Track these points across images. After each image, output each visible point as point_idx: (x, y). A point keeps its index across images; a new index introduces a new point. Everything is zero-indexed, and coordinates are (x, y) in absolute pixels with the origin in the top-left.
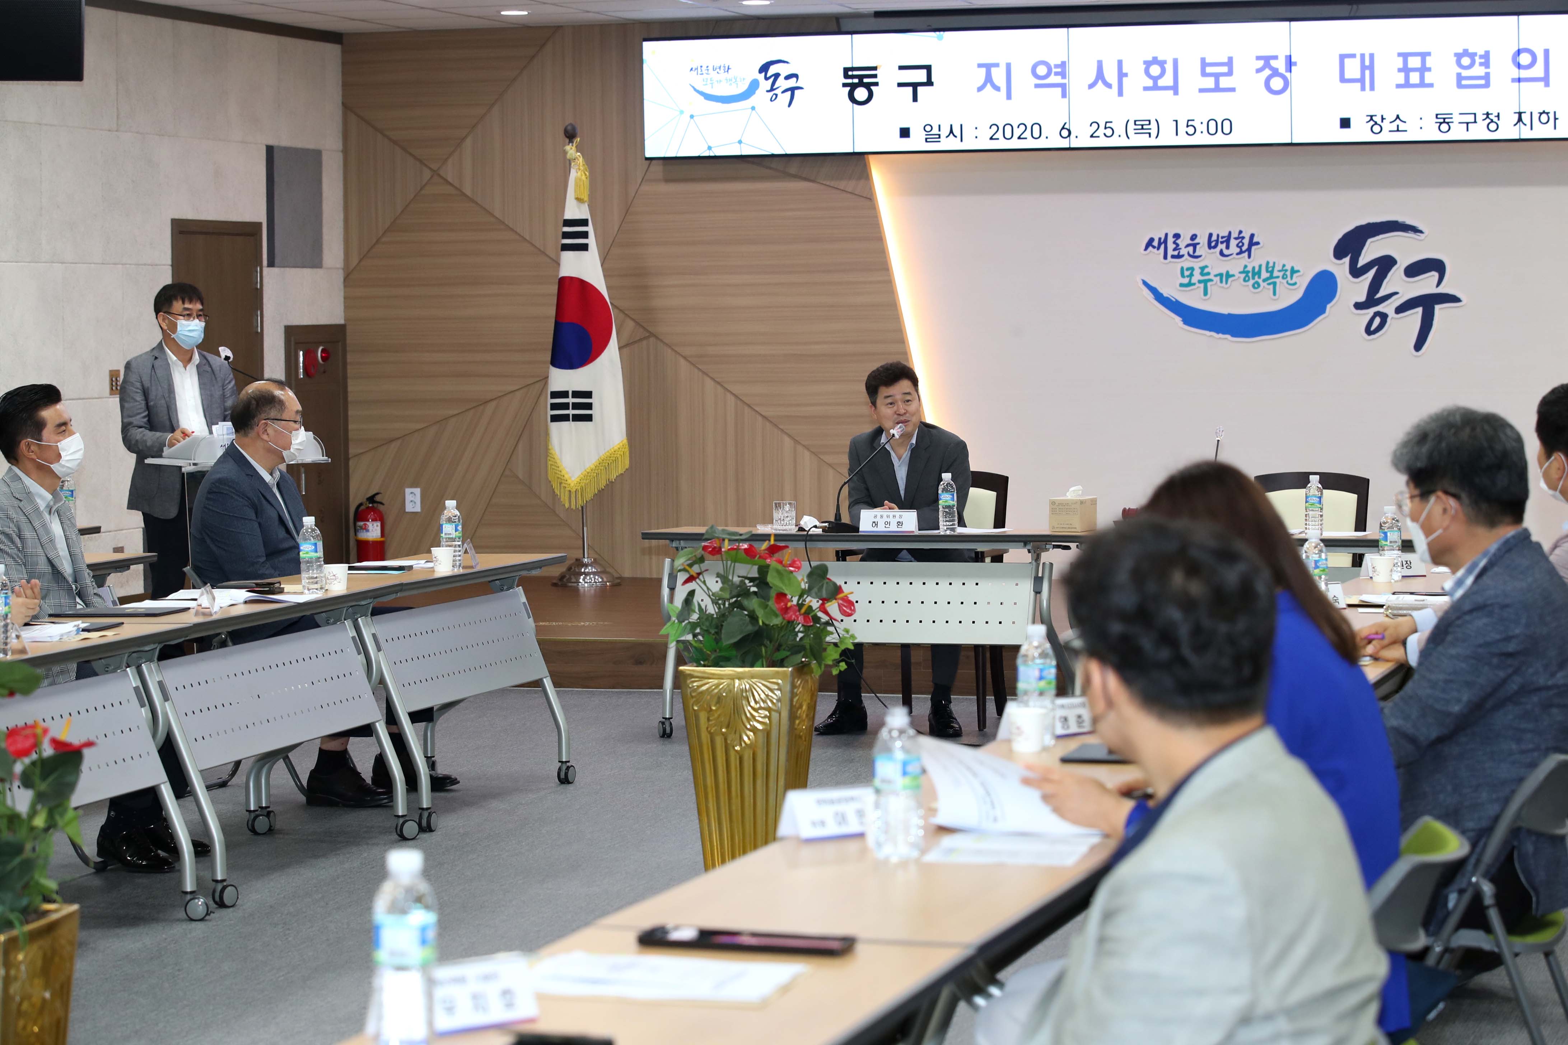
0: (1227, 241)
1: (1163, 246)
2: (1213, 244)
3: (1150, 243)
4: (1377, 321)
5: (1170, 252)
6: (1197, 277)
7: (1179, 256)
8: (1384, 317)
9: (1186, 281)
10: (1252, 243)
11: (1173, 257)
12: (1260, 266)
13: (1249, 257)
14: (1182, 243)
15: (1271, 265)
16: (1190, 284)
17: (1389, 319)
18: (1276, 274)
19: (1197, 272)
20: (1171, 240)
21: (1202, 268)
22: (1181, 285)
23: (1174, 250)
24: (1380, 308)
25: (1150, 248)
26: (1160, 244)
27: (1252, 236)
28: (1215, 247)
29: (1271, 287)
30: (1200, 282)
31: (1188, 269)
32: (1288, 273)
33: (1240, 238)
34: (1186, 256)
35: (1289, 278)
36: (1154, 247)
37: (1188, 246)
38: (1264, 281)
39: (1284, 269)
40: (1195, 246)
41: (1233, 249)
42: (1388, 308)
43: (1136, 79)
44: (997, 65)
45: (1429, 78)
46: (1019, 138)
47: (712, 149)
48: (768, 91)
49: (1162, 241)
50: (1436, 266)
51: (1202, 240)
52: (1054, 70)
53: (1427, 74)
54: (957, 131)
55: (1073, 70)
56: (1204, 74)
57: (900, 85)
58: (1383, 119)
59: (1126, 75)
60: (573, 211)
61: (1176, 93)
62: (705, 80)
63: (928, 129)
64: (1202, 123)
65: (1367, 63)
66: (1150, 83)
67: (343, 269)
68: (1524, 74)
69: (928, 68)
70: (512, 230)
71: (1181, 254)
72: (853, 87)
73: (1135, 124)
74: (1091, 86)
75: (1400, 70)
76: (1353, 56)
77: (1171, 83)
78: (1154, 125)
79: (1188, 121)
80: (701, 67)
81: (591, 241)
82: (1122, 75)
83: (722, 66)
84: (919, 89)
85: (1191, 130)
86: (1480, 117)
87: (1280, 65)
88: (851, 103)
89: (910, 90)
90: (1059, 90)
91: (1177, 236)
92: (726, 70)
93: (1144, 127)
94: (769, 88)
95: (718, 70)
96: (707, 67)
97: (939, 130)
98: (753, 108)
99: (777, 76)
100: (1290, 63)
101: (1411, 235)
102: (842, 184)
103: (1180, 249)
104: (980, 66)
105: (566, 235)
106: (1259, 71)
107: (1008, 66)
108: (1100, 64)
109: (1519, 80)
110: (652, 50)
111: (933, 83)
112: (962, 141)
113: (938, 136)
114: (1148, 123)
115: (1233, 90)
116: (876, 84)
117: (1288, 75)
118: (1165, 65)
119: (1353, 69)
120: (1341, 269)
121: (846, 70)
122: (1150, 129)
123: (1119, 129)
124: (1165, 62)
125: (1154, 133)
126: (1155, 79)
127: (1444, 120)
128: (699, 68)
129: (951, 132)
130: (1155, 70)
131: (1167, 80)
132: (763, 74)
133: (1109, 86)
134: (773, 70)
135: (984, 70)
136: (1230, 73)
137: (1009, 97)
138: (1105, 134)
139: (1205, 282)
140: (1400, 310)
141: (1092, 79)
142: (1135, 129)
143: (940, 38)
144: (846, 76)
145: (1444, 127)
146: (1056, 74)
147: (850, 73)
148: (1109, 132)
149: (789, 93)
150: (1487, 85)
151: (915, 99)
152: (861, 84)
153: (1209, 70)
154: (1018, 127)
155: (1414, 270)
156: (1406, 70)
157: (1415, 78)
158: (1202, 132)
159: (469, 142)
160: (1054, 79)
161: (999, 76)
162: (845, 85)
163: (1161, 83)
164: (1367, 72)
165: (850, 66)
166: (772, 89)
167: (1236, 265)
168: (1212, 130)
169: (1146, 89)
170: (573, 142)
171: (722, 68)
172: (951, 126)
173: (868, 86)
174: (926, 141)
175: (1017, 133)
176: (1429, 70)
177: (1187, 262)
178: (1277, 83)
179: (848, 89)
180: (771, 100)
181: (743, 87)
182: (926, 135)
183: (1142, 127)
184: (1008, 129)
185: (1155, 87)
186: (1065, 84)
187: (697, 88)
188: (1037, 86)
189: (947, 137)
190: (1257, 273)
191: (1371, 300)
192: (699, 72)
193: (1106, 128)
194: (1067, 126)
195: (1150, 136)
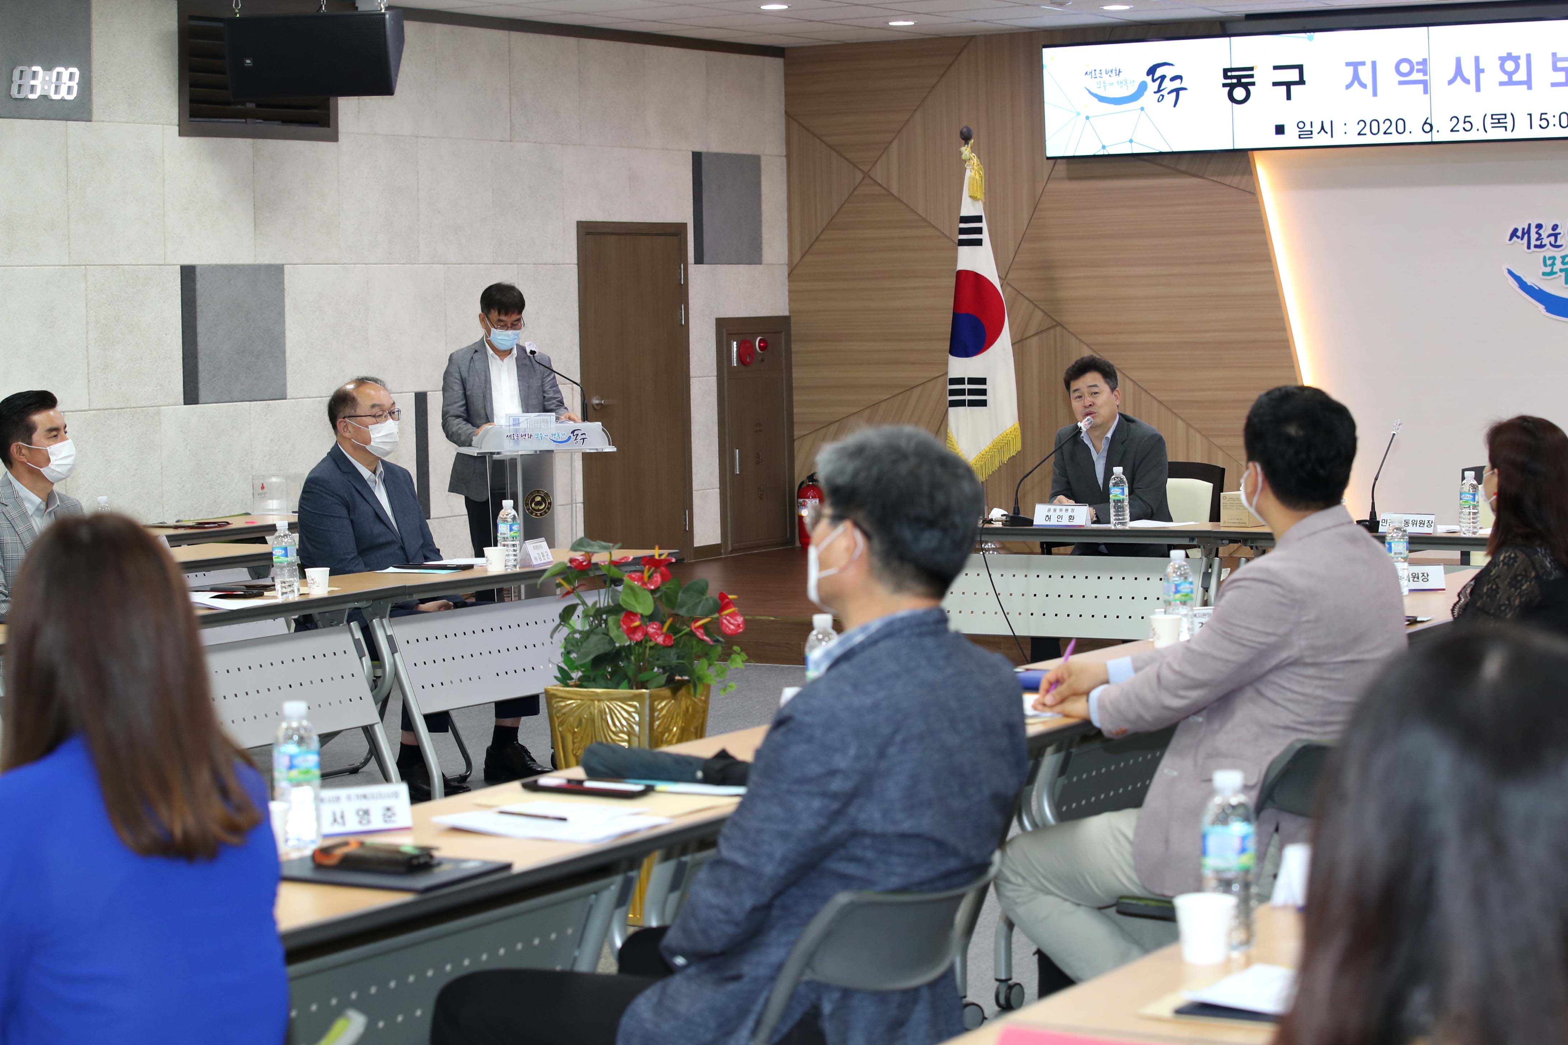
1: (1526, 236)
3: (1514, 233)
5: (1533, 242)
6: (1558, 265)
7: (1541, 246)
9: (1548, 269)
11: (1536, 246)
14: (1544, 233)
16: (1552, 273)
19: (1558, 261)
20: (1533, 230)
21: (1563, 258)
22: (1544, 274)
23: (1537, 240)
25: (1515, 238)
26: (1523, 234)
30: (1561, 270)
31: (1550, 258)
34: (1548, 246)
36: (1518, 237)
37: (1550, 236)
40: (1556, 236)
43: (1493, 75)
44: (1363, 64)
46: (1385, 133)
47: (1106, 148)
48: (1155, 93)
49: (1525, 231)
51: (1563, 230)
52: (1416, 67)
54: (1327, 127)
55: (1433, 67)
56: (1555, 69)
57: (1275, 84)
59: (1483, 71)
60: (969, 208)
61: (1530, 87)
62: (1099, 83)
63: (1301, 125)
64: (1554, 116)
66: (1505, 78)
67: (788, 265)
69: (1300, 68)
70: (933, 227)
71: (1543, 243)
72: (1232, 87)
73: (1492, 119)
74: (1451, 82)
77: (1525, 78)
78: (1509, 119)
79: (1542, 114)
80: (1095, 70)
81: (985, 236)
82: (1479, 71)
83: (1114, 69)
84: (1293, 87)
85: (1544, 123)
88: (1231, 102)
89: (1284, 88)
90: (1421, 86)
92: (1117, 73)
93: (1501, 121)
94: (1156, 90)
95: (1110, 73)
96: (1101, 71)
97: (1312, 127)
98: (1142, 109)
99: (1163, 78)
102: (1228, 180)
103: (1543, 239)
104: (1348, 64)
105: (963, 231)
107: (1374, 64)
108: (1458, 61)
110: (1050, 55)
111: (1305, 81)
112: (1332, 137)
113: (1310, 133)
114: (1504, 117)
116: (1253, 84)
118: (1519, 61)
121: (1226, 71)
122: (1506, 123)
123: (1478, 123)
124: (1518, 58)
125: (1510, 126)
126: (1510, 74)
128: (1093, 72)
129: (1322, 128)
130: (1510, 66)
131: (1521, 76)
132: (1151, 76)
133: (1467, 81)
134: (1159, 72)
135: (1351, 68)
137: (1375, 94)
138: (1464, 128)
141: (1451, 75)
142: (1492, 123)
143: (1311, 39)
144: (1226, 77)
146: (1418, 71)
147: (1229, 74)
148: (1468, 126)
149: (1174, 94)
151: (1289, 97)
152: (1240, 84)
153: (1560, 65)
154: (1384, 123)
158: (1554, 125)
159: (895, 144)
160: (1416, 76)
161: (1365, 73)
162: (1224, 85)
163: (1516, 78)
165: (1229, 67)
166: (1159, 91)
168: (1564, 123)
169: (1502, 84)
170: (968, 144)
171: (1114, 72)
172: (1322, 122)
173: (1246, 86)
174: (1300, 138)
175: (1383, 128)
177: (1549, 252)
179: (1228, 88)
180: (1158, 101)
181: (1132, 89)
182: (1300, 131)
183: (1499, 120)
184: (1375, 124)
185: (1510, 82)
186: (1426, 81)
187: (1092, 91)
188: (1401, 83)
189: (1318, 133)
192: (1093, 76)
193: (1465, 122)
194: (1428, 121)
195: (1506, 130)
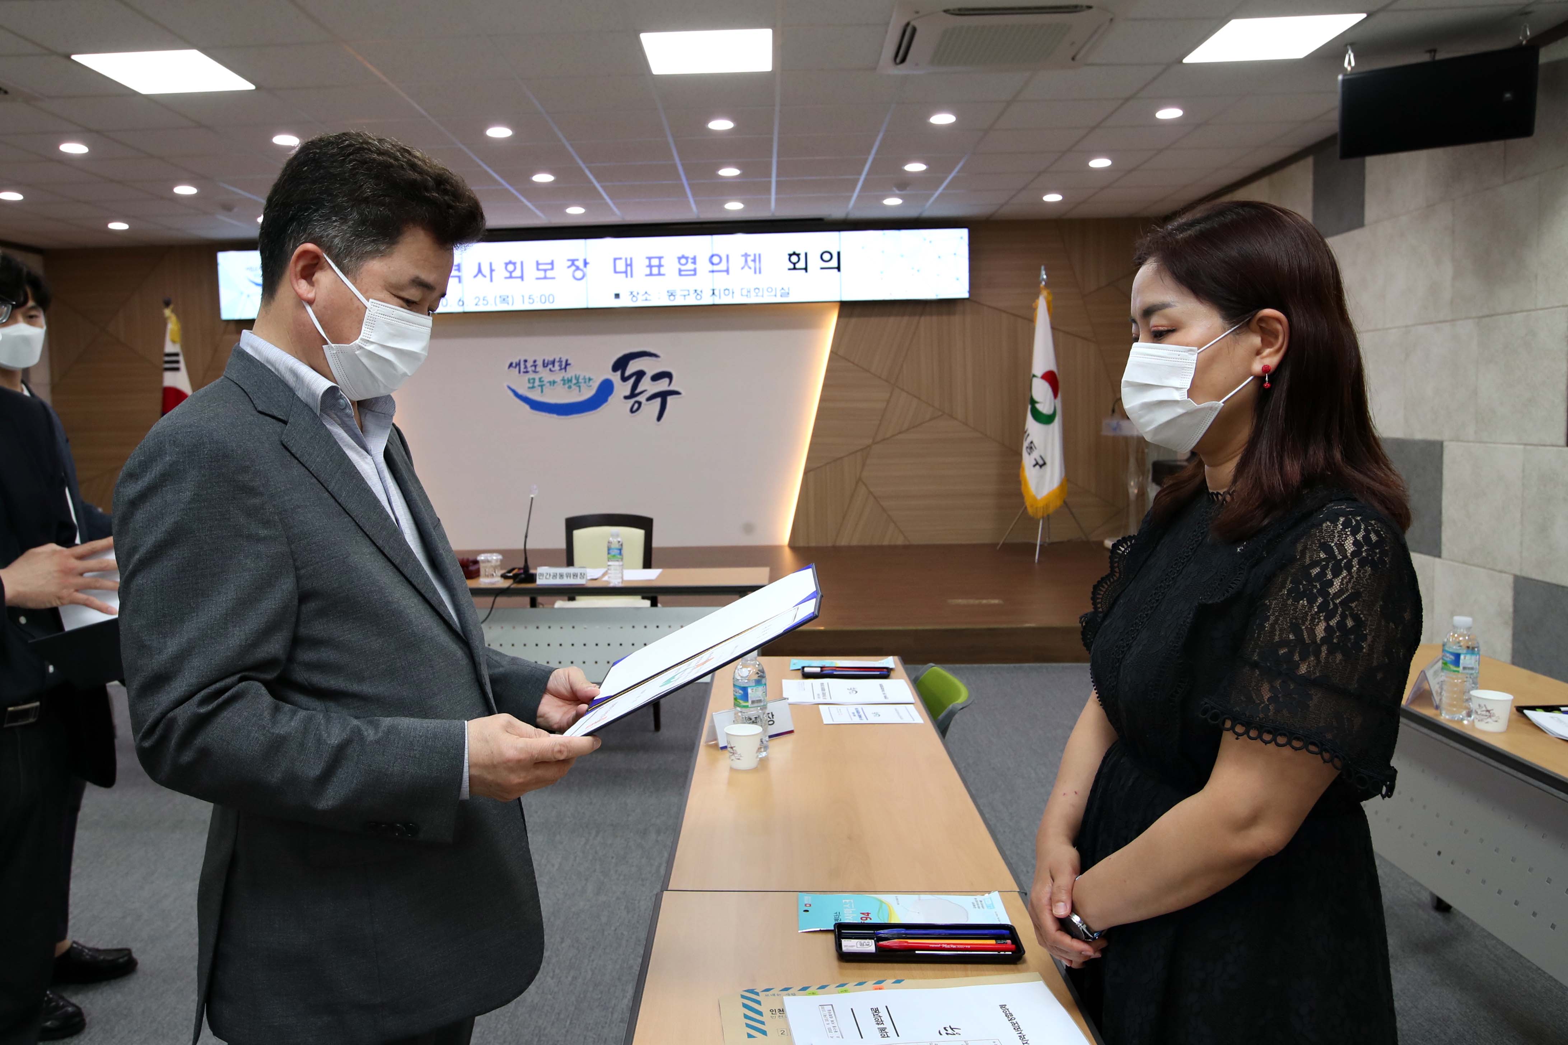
0: (553, 363)
1: (518, 367)
2: (546, 365)
3: (511, 365)
4: (636, 406)
5: (522, 369)
6: (537, 383)
7: (527, 372)
8: (640, 403)
9: (531, 385)
10: (567, 364)
11: (524, 372)
12: (572, 377)
13: (566, 371)
14: (529, 364)
15: (577, 376)
16: (533, 387)
17: (642, 405)
18: (580, 380)
19: (537, 381)
20: (522, 363)
21: (540, 379)
22: (529, 388)
23: (524, 369)
24: (638, 398)
25: (511, 368)
27: (567, 361)
28: (547, 366)
29: (578, 388)
30: (539, 386)
31: (532, 379)
32: (587, 380)
33: (560, 361)
34: (531, 372)
35: (587, 383)
36: (513, 367)
37: (532, 366)
38: (575, 384)
39: (584, 378)
40: (535, 366)
41: (557, 367)
42: (642, 398)
43: (500, 273)
45: (663, 270)
49: (517, 364)
50: (668, 375)
51: (540, 363)
53: (662, 269)
55: (463, 268)
56: (538, 269)
58: (638, 294)
59: (494, 270)
60: (170, 348)
61: (522, 280)
62: (253, 274)
64: (537, 297)
65: (629, 262)
66: (508, 275)
68: (715, 268)
73: (500, 299)
74: (474, 277)
75: (647, 266)
76: (620, 259)
77: (520, 275)
78: (510, 299)
79: (530, 296)
81: (182, 365)
82: (492, 271)
85: (531, 301)
86: (692, 292)
87: (580, 264)
91: (526, 361)
100: (586, 263)
101: (654, 358)
103: (528, 368)
105: (167, 362)
106: (569, 267)
109: (713, 271)
110: (223, 257)
114: (507, 298)
115: (554, 278)
117: (585, 269)
118: (516, 265)
119: (621, 266)
120: (616, 377)
122: (508, 300)
123: (491, 301)
124: (516, 263)
125: (511, 303)
126: (511, 273)
127: (672, 294)
130: (511, 267)
131: (517, 273)
133: (484, 276)
136: (552, 269)
138: (483, 305)
139: (542, 386)
140: (649, 399)
141: (474, 273)
142: (500, 302)
145: (672, 298)
148: (485, 302)
150: (695, 274)
153: (541, 267)
155: (656, 377)
156: (650, 266)
157: (655, 271)
158: (537, 303)
159: (121, 311)
163: (514, 275)
164: (629, 268)
167: (558, 377)
168: (543, 300)
169: (506, 278)
170: (169, 308)
176: (663, 266)
177: (531, 375)
178: (579, 274)
183: (504, 300)
185: (511, 277)
190: (570, 381)
191: (633, 395)
193: (483, 300)
194: (461, 299)
195: (508, 306)
